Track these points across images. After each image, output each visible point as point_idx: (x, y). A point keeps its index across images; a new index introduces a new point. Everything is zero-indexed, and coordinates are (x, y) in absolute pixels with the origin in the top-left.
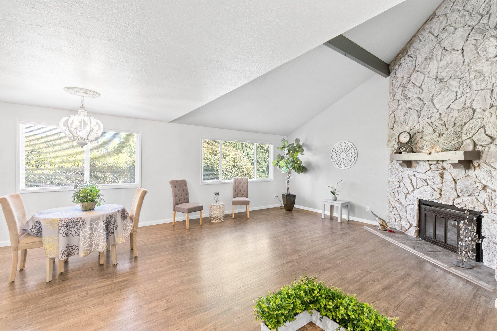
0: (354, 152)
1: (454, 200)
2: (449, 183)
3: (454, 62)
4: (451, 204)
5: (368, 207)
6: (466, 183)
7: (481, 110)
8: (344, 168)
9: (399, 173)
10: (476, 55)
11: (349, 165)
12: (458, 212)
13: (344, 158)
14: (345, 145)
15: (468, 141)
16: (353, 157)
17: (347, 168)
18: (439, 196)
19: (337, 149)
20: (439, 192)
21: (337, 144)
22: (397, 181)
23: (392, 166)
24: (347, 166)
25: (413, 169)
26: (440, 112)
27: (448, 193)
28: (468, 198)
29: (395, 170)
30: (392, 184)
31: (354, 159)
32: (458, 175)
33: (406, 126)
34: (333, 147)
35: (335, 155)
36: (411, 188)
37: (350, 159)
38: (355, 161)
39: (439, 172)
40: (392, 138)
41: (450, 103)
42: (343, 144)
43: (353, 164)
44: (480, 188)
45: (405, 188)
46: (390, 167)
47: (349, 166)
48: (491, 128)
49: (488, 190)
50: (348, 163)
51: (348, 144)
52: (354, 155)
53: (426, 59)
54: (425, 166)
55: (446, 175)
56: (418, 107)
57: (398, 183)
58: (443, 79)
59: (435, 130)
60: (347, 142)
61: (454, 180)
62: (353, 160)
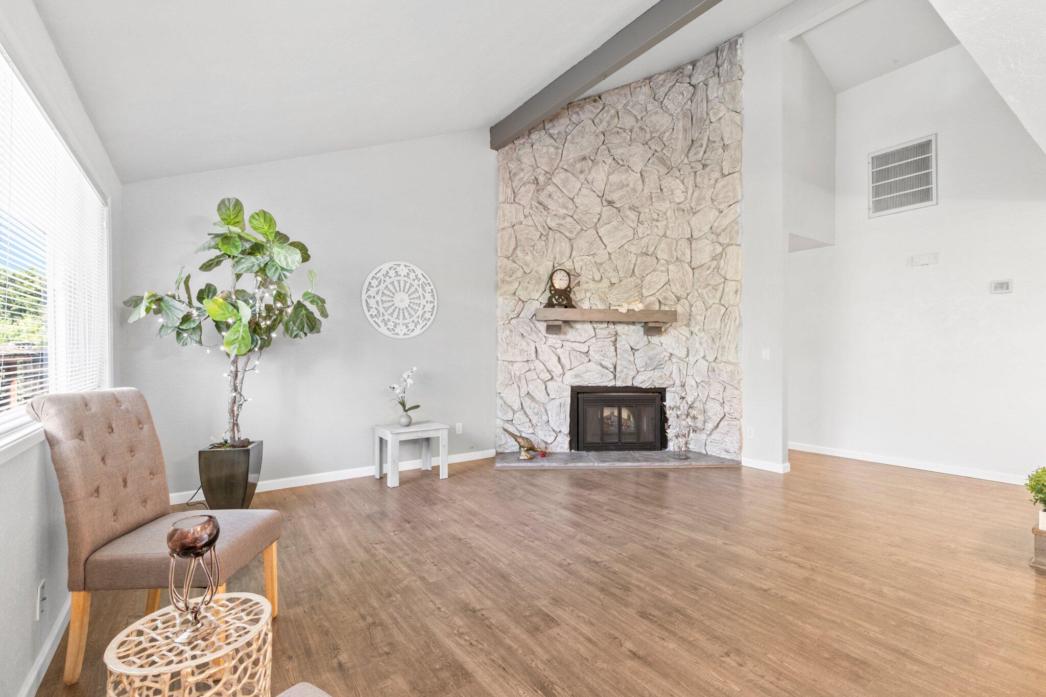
0: (430, 294)
1: (633, 378)
2: (626, 355)
3: (631, 186)
4: (630, 384)
5: (460, 424)
6: (651, 353)
7: (665, 262)
8: (405, 334)
9: (528, 344)
10: (659, 190)
11: (419, 327)
12: (640, 394)
13: (404, 307)
14: (406, 274)
15: (652, 298)
16: (429, 307)
17: (413, 334)
18: (612, 376)
19: (385, 281)
20: (612, 370)
21: (385, 267)
22: (526, 360)
23: (511, 331)
24: (413, 330)
25: (562, 337)
26: (609, 249)
27: (626, 369)
28: (652, 372)
29: (519, 338)
30: (510, 367)
31: (430, 314)
32: (638, 343)
33: (544, 260)
34: (373, 274)
35: (378, 298)
36: (557, 370)
37: (420, 313)
38: (432, 318)
39: (610, 339)
40: (511, 276)
41: (625, 241)
42: (403, 271)
43: (429, 324)
44: (667, 358)
45: (546, 370)
46: (508, 332)
47: (418, 331)
48: (678, 286)
49: (674, 360)
50: (416, 321)
51: (414, 272)
52: (431, 302)
53: (584, 159)
54: (586, 331)
55: (621, 344)
56: (571, 232)
57: (525, 363)
58: (614, 203)
59: (603, 275)
60: (413, 267)
61: (632, 348)
62: (427, 315)
